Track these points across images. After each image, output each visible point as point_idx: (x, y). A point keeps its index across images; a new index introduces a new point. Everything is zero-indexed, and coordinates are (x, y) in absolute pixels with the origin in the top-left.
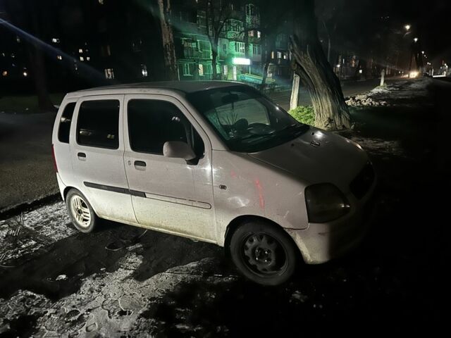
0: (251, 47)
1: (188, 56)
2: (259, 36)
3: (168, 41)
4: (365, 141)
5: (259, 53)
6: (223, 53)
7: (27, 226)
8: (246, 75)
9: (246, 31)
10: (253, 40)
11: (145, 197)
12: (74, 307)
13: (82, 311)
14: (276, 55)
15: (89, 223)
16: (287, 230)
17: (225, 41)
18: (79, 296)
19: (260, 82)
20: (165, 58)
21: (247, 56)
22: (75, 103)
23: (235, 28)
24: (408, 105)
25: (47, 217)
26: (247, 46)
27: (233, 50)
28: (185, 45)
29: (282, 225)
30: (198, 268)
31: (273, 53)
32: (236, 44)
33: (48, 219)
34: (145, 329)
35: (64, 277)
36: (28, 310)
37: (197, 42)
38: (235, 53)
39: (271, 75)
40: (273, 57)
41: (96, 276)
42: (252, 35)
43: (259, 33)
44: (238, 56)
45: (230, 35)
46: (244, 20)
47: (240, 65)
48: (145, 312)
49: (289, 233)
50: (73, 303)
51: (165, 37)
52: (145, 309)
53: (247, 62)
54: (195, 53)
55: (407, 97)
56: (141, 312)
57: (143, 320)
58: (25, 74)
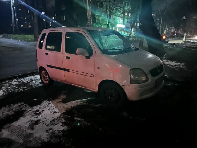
0: (126, 20)
1: (98, 22)
2: (130, 15)
3: (89, 15)
4: (169, 62)
5: (129, 23)
6: (113, 22)
7: (25, 82)
8: (122, 32)
9: (124, 13)
10: (127, 17)
11: (69, 71)
12: (38, 109)
13: (41, 111)
14: (137, 24)
15: (48, 82)
16: (121, 86)
17: (114, 17)
18: (40, 106)
19: (128, 36)
20: (88, 22)
21: (124, 24)
22: (46, 33)
23: (120, 11)
24: (193, 49)
25: (32, 79)
26: (124, 19)
27: (117, 21)
28: (97, 18)
29: (120, 84)
30: (87, 101)
31: (135, 23)
32: (119, 18)
33: (33, 80)
34: (62, 118)
35: (36, 99)
36: (21, 109)
37: (102, 17)
38: (118, 22)
39: (134, 33)
40: (135, 25)
41: (48, 100)
42: (127, 15)
43: (130, 14)
44: (120, 23)
45: (117, 14)
46: (123, 8)
47: (120, 28)
48: (64, 113)
49: (122, 87)
50: (38, 108)
51: (88, 13)
52: (64, 112)
53: (123, 26)
54: (101, 21)
55: (194, 46)
56: (62, 112)
57: (63, 115)
58: (30, 26)
